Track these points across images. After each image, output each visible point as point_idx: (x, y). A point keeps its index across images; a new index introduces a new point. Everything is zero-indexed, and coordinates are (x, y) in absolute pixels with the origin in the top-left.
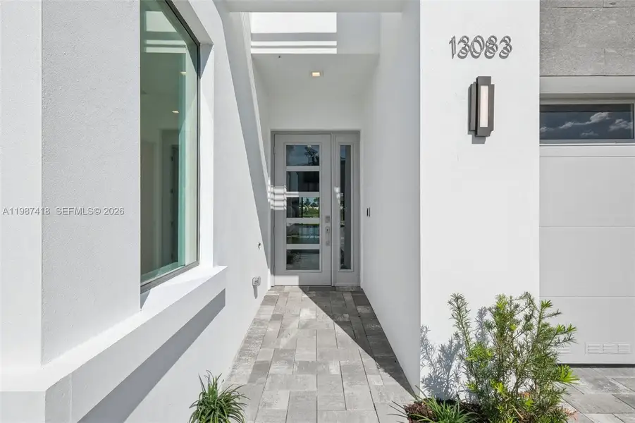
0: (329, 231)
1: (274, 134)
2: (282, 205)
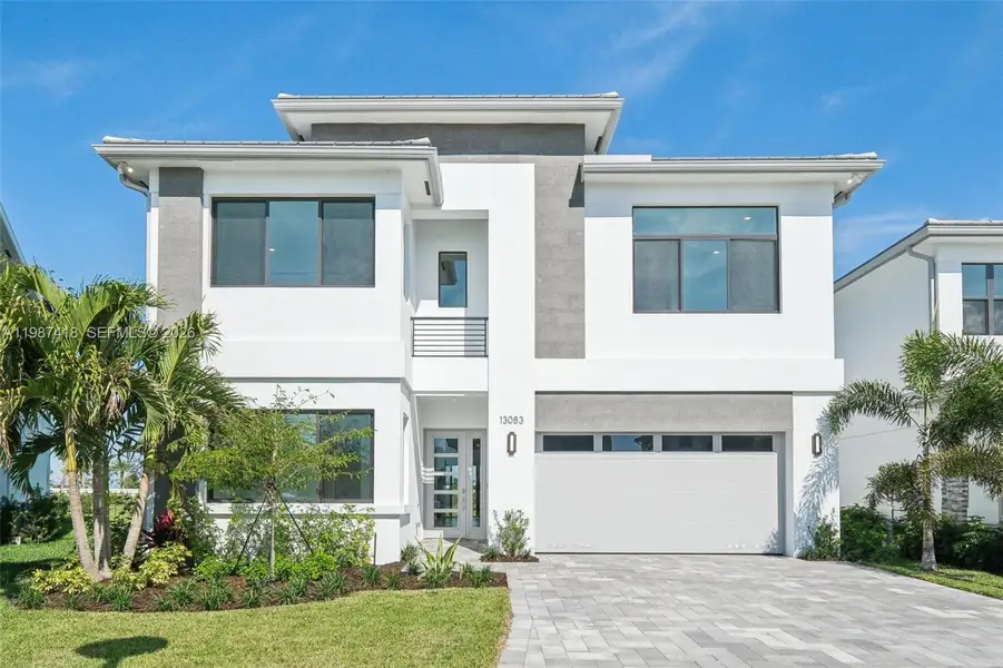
0: (465, 500)
1: (425, 430)
2: (430, 480)
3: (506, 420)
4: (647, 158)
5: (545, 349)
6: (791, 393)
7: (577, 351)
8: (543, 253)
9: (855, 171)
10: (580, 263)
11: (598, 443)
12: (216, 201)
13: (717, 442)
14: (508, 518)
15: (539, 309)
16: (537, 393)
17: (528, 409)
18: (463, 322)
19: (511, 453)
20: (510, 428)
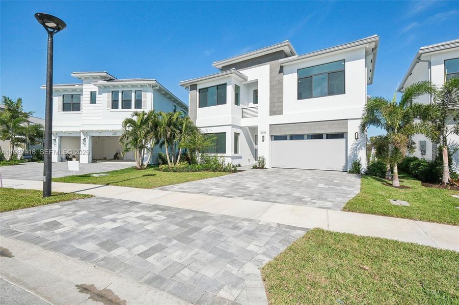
3: (262, 133)
5: (272, 113)
6: (347, 119)
7: (281, 112)
8: (272, 88)
9: (370, 43)
10: (282, 88)
11: (288, 137)
12: (200, 90)
13: (325, 136)
15: (271, 103)
16: (270, 125)
17: (267, 129)
19: (263, 141)
20: (263, 135)
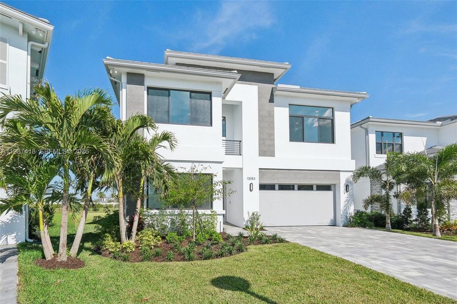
3: (249, 179)
4: (298, 87)
5: (262, 153)
6: (339, 171)
7: (272, 154)
9: (359, 98)
10: (273, 122)
11: (277, 187)
12: (149, 88)
13: (315, 187)
14: (253, 214)
16: (260, 169)
17: (256, 175)
18: (225, 142)
19: (251, 191)
20: (251, 181)
